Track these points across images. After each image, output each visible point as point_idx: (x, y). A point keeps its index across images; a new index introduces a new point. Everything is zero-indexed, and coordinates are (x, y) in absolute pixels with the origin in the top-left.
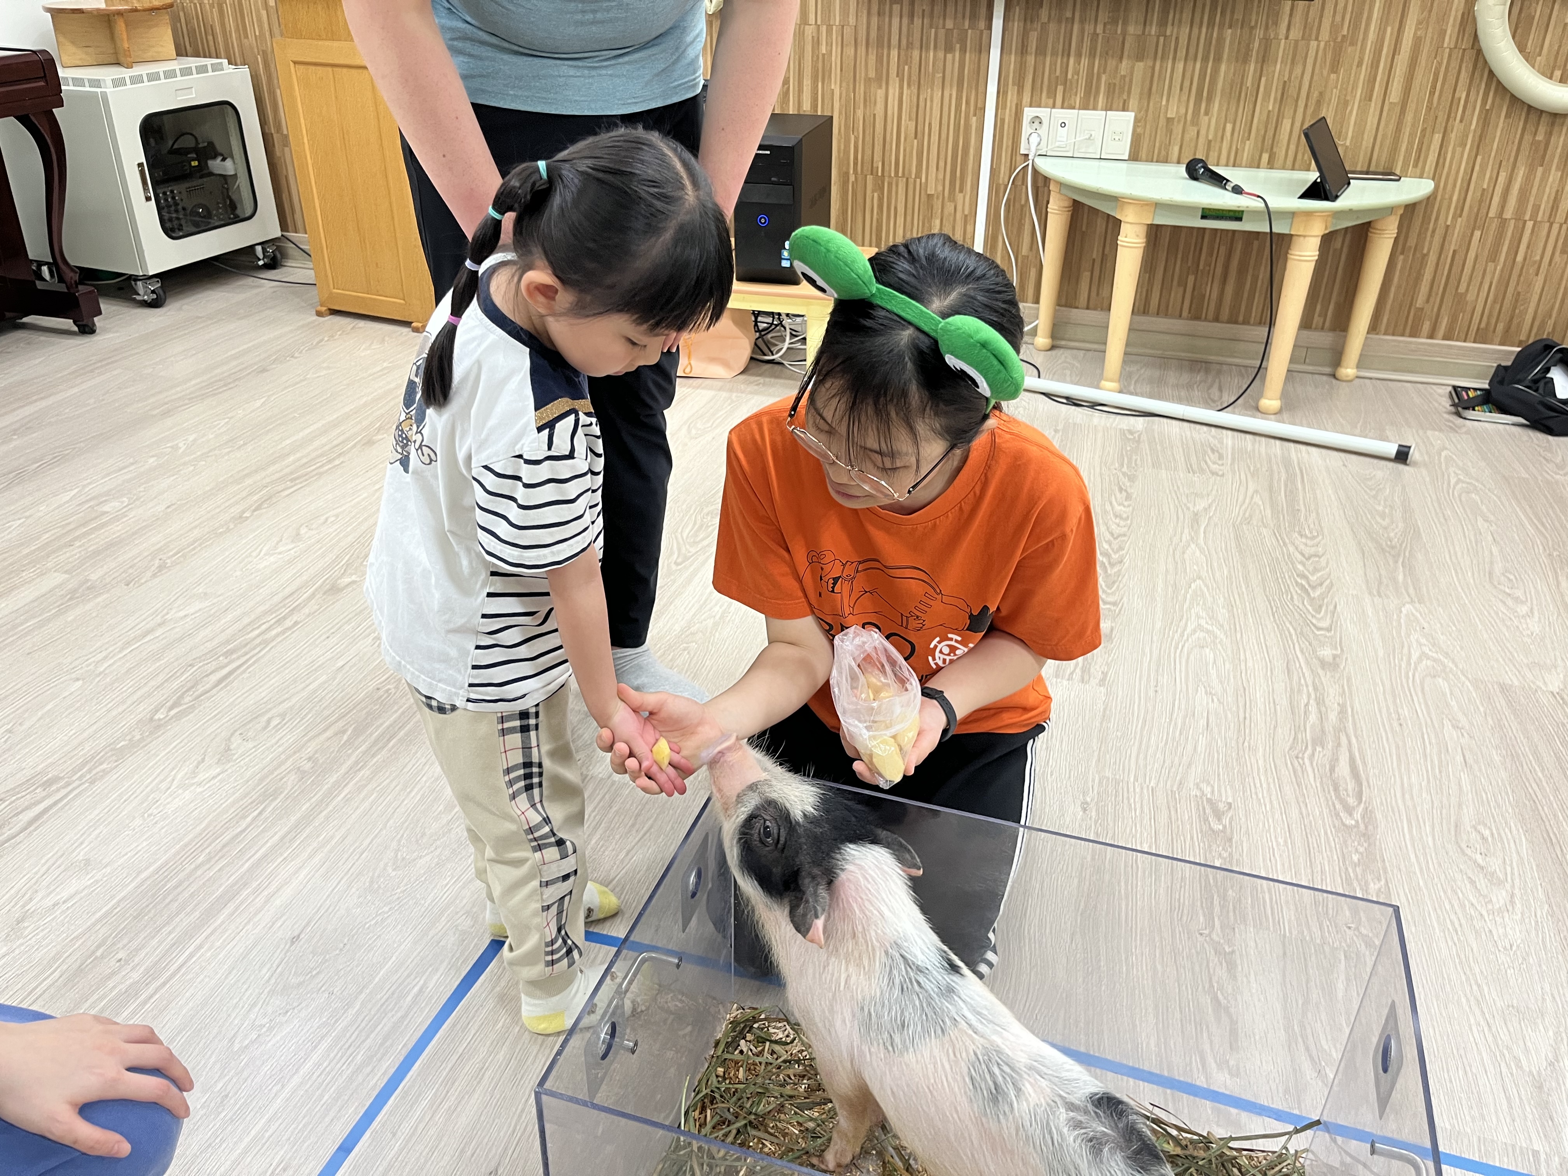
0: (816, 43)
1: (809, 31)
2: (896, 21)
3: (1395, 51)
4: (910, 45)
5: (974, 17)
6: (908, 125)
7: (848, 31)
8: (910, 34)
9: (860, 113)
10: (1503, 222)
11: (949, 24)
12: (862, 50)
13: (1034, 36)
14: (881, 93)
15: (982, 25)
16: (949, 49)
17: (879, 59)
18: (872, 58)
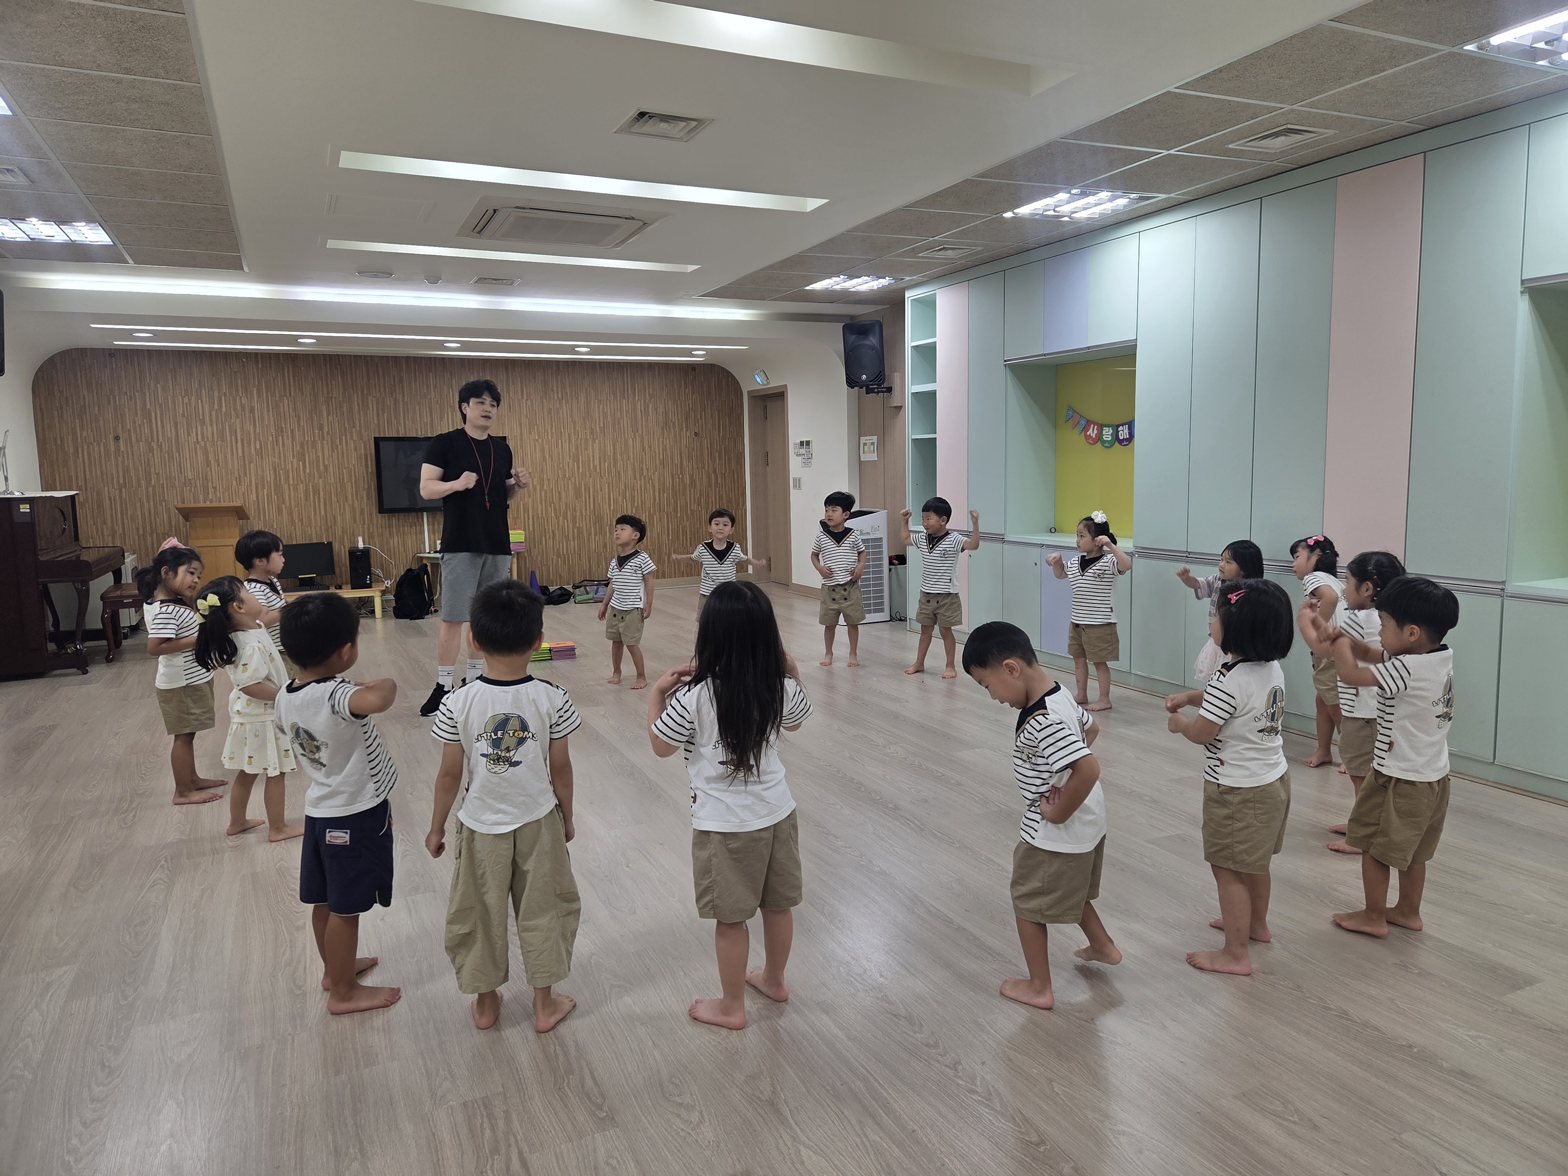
0: (369, 529)
1: (366, 526)
2: (394, 521)
3: (529, 519)
4: (399, 527)
5: (418, 518)
6: (402, 549)
7: (379, 526)
8: (399, 524)
9: (385, 547)
10: (564, 555)
11: (411, 521)
12: (384, 529)
13: (436, 523)
14: (392, 541)
15: (420, 520)
16: (411, 527)
17: (390, 532)
18: (388, 532)
